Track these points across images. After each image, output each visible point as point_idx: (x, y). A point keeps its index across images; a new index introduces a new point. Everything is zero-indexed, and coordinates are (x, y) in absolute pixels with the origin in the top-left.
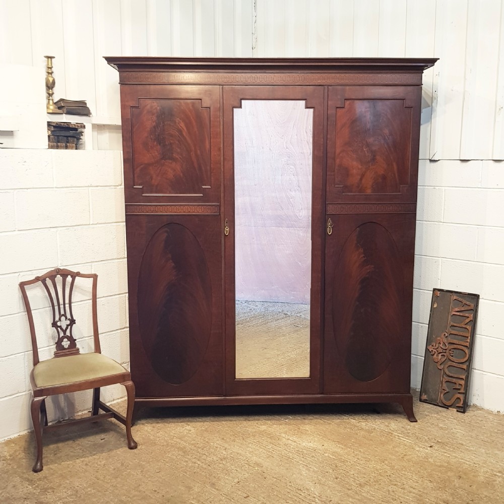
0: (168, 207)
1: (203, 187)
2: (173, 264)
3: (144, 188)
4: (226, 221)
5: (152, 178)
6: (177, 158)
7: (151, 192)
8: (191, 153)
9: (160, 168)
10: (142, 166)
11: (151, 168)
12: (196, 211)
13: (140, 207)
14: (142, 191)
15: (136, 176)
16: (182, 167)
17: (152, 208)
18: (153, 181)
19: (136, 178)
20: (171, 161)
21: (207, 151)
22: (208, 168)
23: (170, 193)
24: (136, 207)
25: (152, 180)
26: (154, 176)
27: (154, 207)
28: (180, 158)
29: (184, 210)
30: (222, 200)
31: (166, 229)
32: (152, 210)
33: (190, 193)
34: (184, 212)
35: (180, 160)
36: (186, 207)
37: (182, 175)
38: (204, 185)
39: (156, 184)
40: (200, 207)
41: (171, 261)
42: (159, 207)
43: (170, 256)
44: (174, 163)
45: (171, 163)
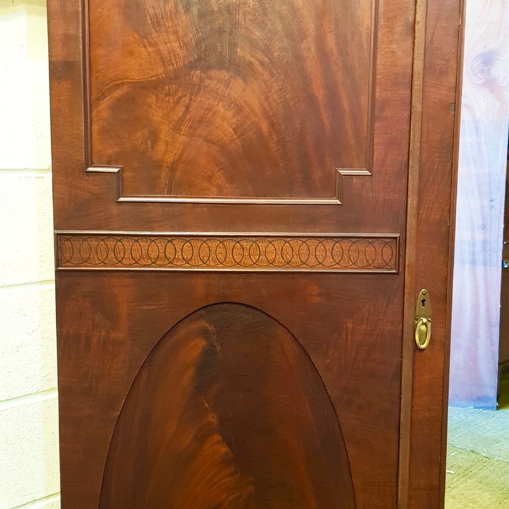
0: (213, 244)
1: (343, 172)
2: (224, 449)
3: (128, 174)
4: (420, 297)
5: (154, 136)
6: (252, 63)
7: (151, 191)
8: (304, 45)
9: (186, 100)
10: (118, 93)
11: (152, 99)
12: (312, 260)
13: (111, 243)
14: (120, 184)
15: (95, 128)
16: (267, 99)
17: (155, 250)
18: (161, 147)
19: (95, 135)
20: (225, 75)
21: (364, 36)
22: (365, 101)
23: (221, 193)
24: (94, 243)
25: (154, 143)
26: (165, 132)
27: (161, 244)
28: (262, 63)
29: (271, 257)
30: (412, 222)
31: (203, 323)
32: (154, 255)
33: (291, 196)
34: (271, 263)
35: (260, 69)
36: (278, 244)
37: (265, 126)
38: (343, 167)
39: (170, 159)
40: (329, 244)
41: (217, 437)
42: (178, 244)
43: (213, 418)
44: (240, 80)
45: (227, 84)
